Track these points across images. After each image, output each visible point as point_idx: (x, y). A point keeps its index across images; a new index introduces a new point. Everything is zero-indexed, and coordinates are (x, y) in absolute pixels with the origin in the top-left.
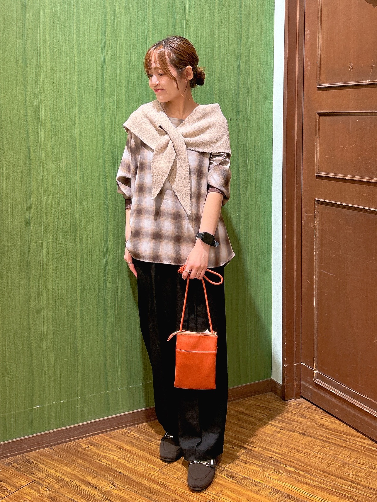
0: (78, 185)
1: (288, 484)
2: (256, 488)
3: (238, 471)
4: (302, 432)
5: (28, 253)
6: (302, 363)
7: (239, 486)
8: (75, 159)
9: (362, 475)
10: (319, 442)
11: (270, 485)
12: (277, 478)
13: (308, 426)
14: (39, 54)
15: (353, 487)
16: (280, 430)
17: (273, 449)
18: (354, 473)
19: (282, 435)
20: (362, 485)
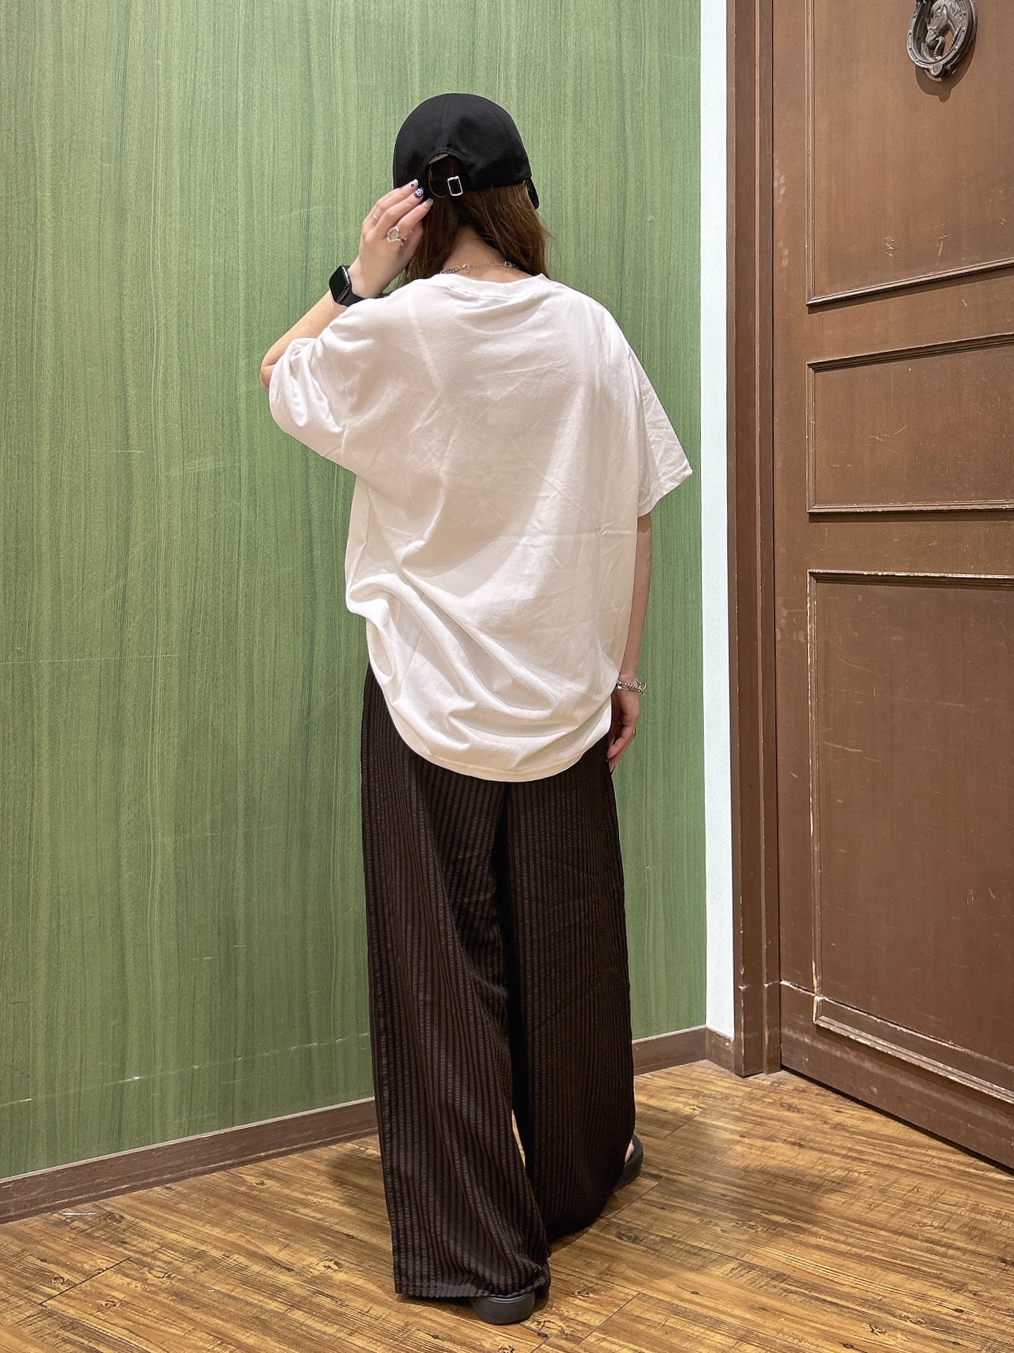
0: (244, 520)
1: (775, 1251)
2: (694, 1261)
3: (645, 1225)
4: (793, 1140)
5: (119, 685)
6: (781, 983)
7: (652, 1257)
8: (237, 457)
9: (954, 1227)
10: (840, 1161)
11: (731, 1253)
12: (746, 1237)
13: (808, 1128)
14: (155, 199)
15: (937, 1254)
16: (737, 1138)
17: (727, 1178)
18: (935, 1224)
19: (745, 1149)
20: (958, 1249)
